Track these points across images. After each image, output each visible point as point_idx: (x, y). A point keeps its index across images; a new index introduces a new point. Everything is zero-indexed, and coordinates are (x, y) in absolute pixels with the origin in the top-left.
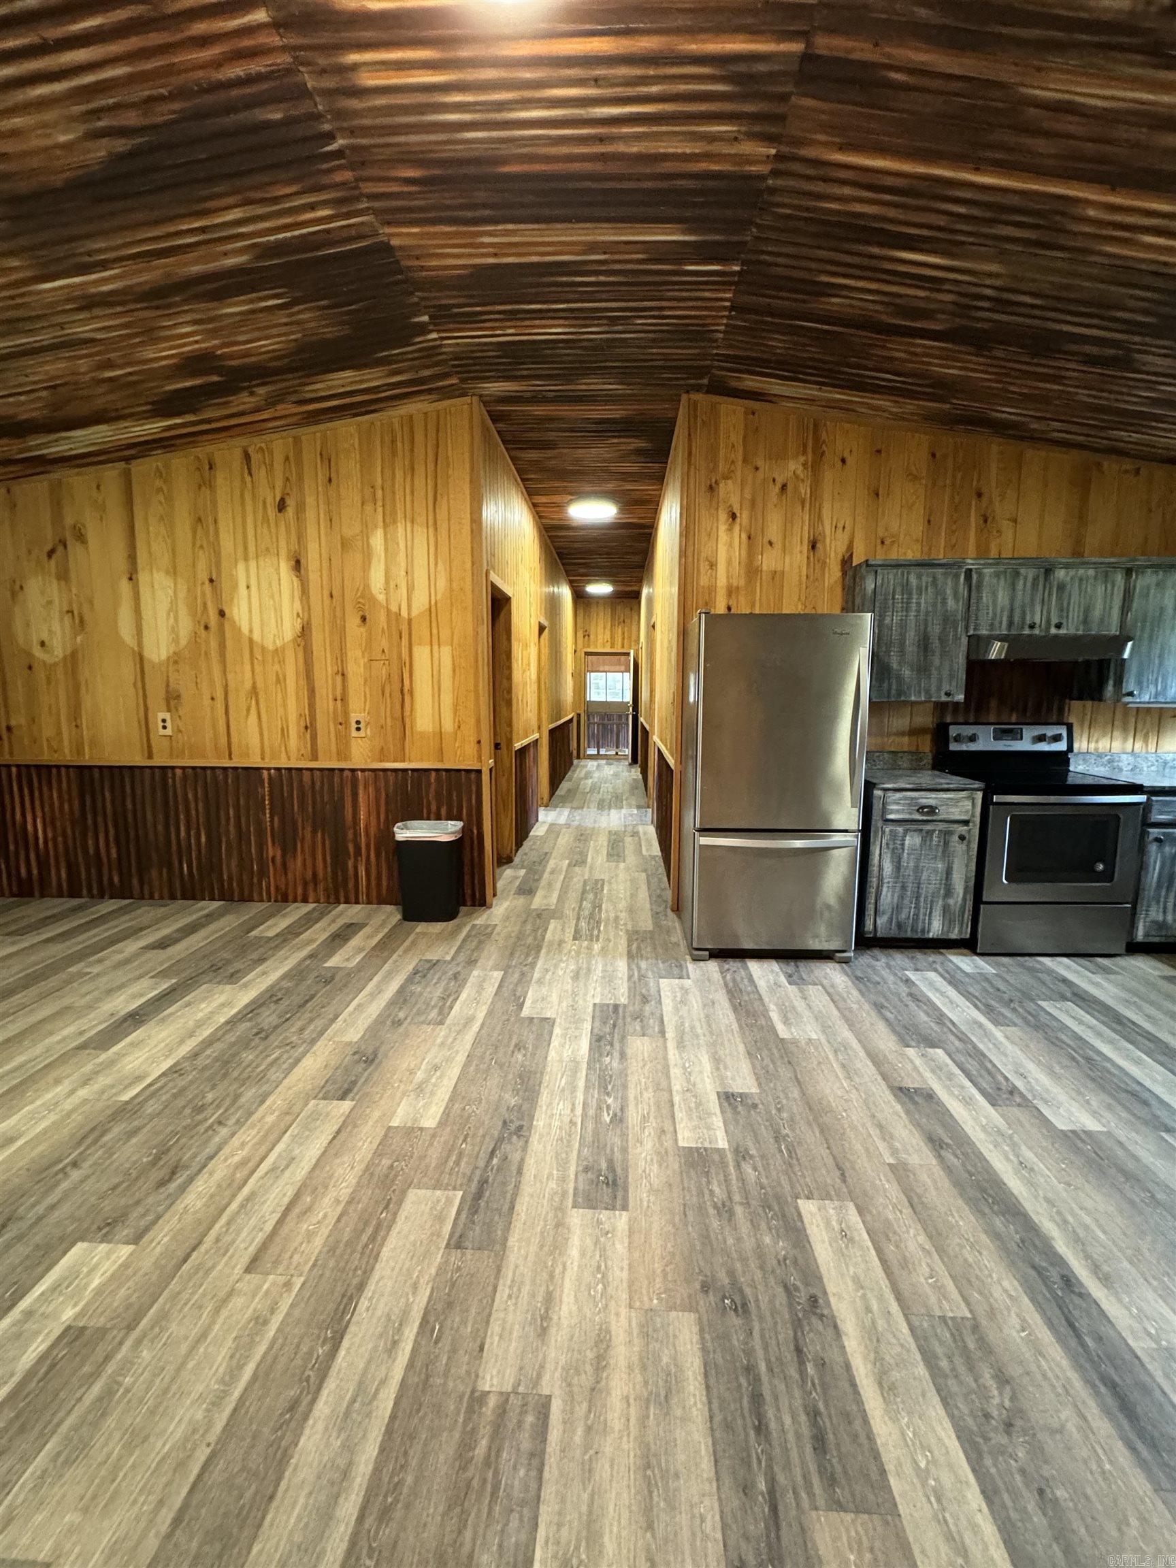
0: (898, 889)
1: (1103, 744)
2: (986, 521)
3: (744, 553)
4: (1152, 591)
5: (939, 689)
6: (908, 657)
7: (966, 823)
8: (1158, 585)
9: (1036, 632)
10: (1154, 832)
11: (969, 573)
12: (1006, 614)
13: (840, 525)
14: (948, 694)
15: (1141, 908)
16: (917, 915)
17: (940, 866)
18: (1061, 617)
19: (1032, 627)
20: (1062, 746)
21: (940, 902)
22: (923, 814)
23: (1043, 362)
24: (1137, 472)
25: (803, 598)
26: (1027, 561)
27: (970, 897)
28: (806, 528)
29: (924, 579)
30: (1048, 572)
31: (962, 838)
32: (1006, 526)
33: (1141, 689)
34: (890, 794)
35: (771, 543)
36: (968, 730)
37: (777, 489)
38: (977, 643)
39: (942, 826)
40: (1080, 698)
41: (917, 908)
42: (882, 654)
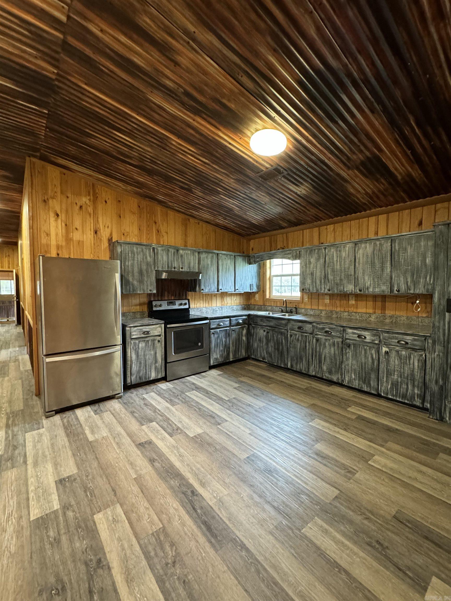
0: (138, 364)
1: (198, 305)
2: (158, 232)
3: (64, 231)
4: (205, 259)
5: (147, 289)
6: (135, 277)
7: (160, 336)
8: (206, 257)
9: (176, 270)
10: (212, 331)
11: (154, 249)
12: (166, 263)
13: (106, 226)
14: (150, 291)
15: (211, 355)
16: (146, 372)
17: (152, 352)
18: (182, 265)
19: (175, 268)
20: (187, 307)
21: (154, 366)
22: (145, 334)
23: (169, 184)
24: (199, 223)
25: (93, 253)
26: (171, 247)
27: (164, 362)
28: (92, 225)
29: (139, 249)
30: (178, 251)
31: (159, 341)
32: (164, 234)
33: (205, 288)
34: (132, 328)
35: (76, 229)
36: (159, 303)
37: (78, 207)
38: (158, 273)
39: (152, 338)
40: (190, 291)
41: (146, 370)
42: (126, 276)
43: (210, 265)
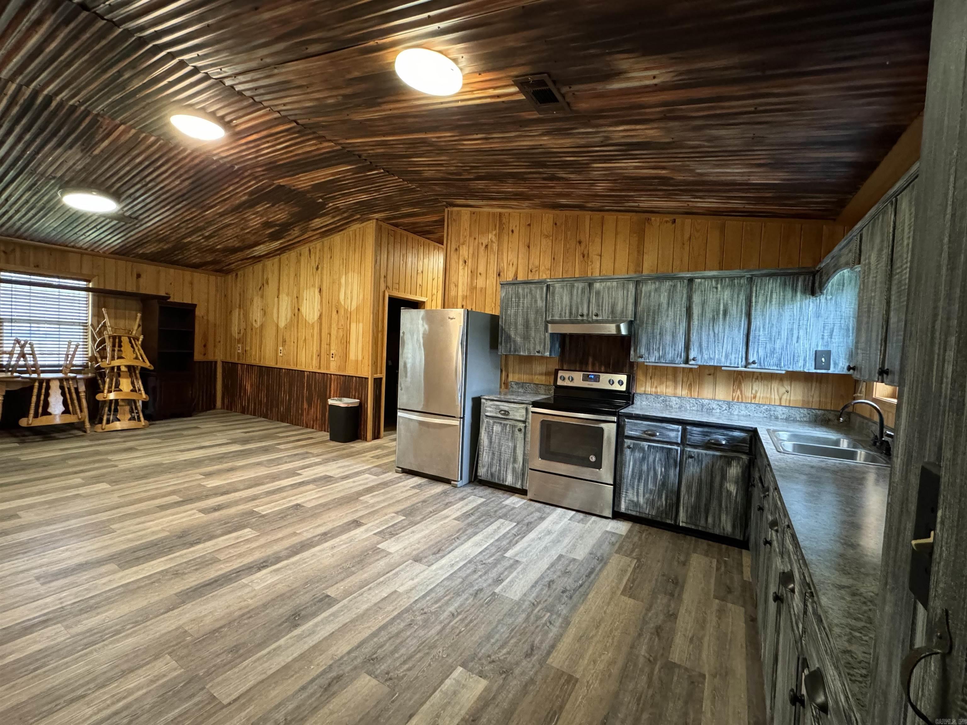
0: (491, 454)
2: (584, 257)
3: (469, 279)
4: (653, 294)
5: (534, 349)
6: (519, 331)
7: (524, 422)
8: (656, 290)
9: (585, 318)
10: (628, 442)
11: (548, 287)
12: (568, 308)
13: (511, 263)
14: (538, 352)
15: (622, 490)
16: (500, 470)
17: (510, 444)
18: (598, 310)
19: (582, 316)
20: (620, 388)
21: (511, 466)
22: (502, 414)
26: (579, 279)
28: (496, 266)
29: (526, 290)
30: (590, 285)
31: (520, 430)
32: (596, 259)
33: (649, 354)
34: (490, 402)
35: (481, 274)
36: (566, 374)
37: (484, 248)
39: (511, 422)
41: (500, 466)
42: (506, 330)
43: (665, 306)
